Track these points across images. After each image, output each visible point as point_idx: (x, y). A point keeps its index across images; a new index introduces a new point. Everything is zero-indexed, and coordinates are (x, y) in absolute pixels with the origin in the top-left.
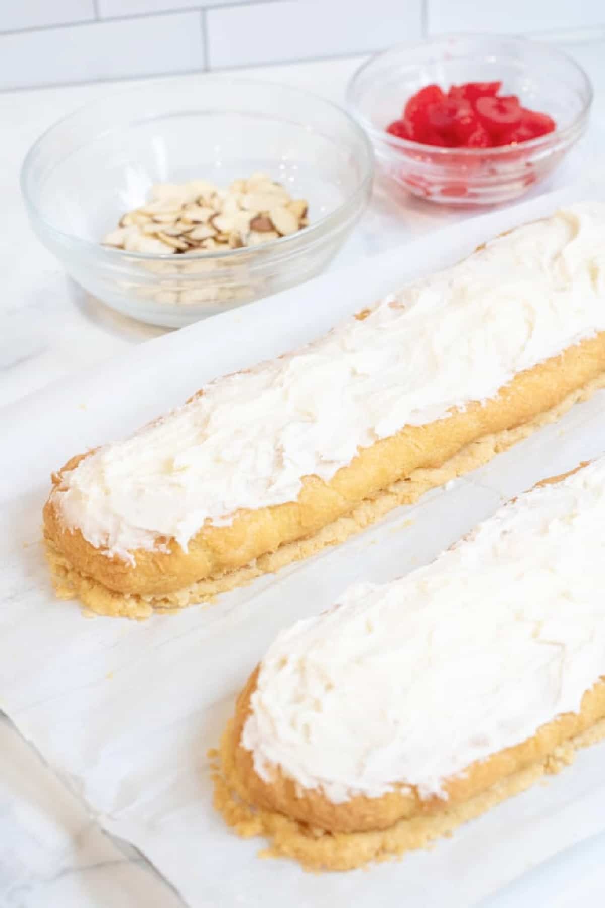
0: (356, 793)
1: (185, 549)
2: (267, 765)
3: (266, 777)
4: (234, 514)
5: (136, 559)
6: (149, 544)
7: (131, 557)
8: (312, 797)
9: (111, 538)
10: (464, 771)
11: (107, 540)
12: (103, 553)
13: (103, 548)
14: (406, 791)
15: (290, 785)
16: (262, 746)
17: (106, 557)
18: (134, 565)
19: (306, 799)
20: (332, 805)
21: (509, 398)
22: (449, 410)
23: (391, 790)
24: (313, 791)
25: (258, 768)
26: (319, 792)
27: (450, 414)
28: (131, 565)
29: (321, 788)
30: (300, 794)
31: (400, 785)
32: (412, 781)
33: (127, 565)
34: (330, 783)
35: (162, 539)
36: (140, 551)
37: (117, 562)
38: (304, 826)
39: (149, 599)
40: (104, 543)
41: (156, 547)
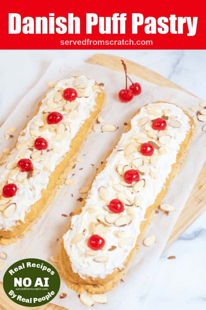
0: (106, 275)
1: (24, 222)
2: (83, 276)
3: (84, 278)
4: (30, 208)
5: (13, 229)
6: (14, 224)
7: (12, 229)
8: (97, 279)
9: (4, 226)
10: (126, 259)
11: (3, 226)
12: (4, 230)
13: (3, 229)
14: (117, 270)
15: (91, 278)
16: (80, 271)
17: (5, 231)
18: (13, 230)
19: (96, 280)
20: (102, 280)
21: (73, 148)
22: (62, 158)
23: (113, 271)
24: (97, 278)
25: (81, 277)
26: (99, 278)
27: (63, 159)
28: (12, 232)
29: (98, 277)
30: (94, 279)
31: (115, 269)
32: (117, 267)
33: (11, 231)
34: (100, 275)
35: (17, 221)
36: (13, 226)
37: (8, 232)
38: (95, 285)
39: (17, 236)
40: (3, 228)
41: (16, 224)
